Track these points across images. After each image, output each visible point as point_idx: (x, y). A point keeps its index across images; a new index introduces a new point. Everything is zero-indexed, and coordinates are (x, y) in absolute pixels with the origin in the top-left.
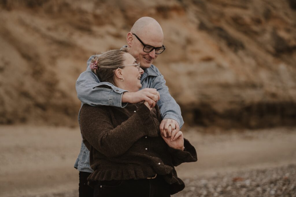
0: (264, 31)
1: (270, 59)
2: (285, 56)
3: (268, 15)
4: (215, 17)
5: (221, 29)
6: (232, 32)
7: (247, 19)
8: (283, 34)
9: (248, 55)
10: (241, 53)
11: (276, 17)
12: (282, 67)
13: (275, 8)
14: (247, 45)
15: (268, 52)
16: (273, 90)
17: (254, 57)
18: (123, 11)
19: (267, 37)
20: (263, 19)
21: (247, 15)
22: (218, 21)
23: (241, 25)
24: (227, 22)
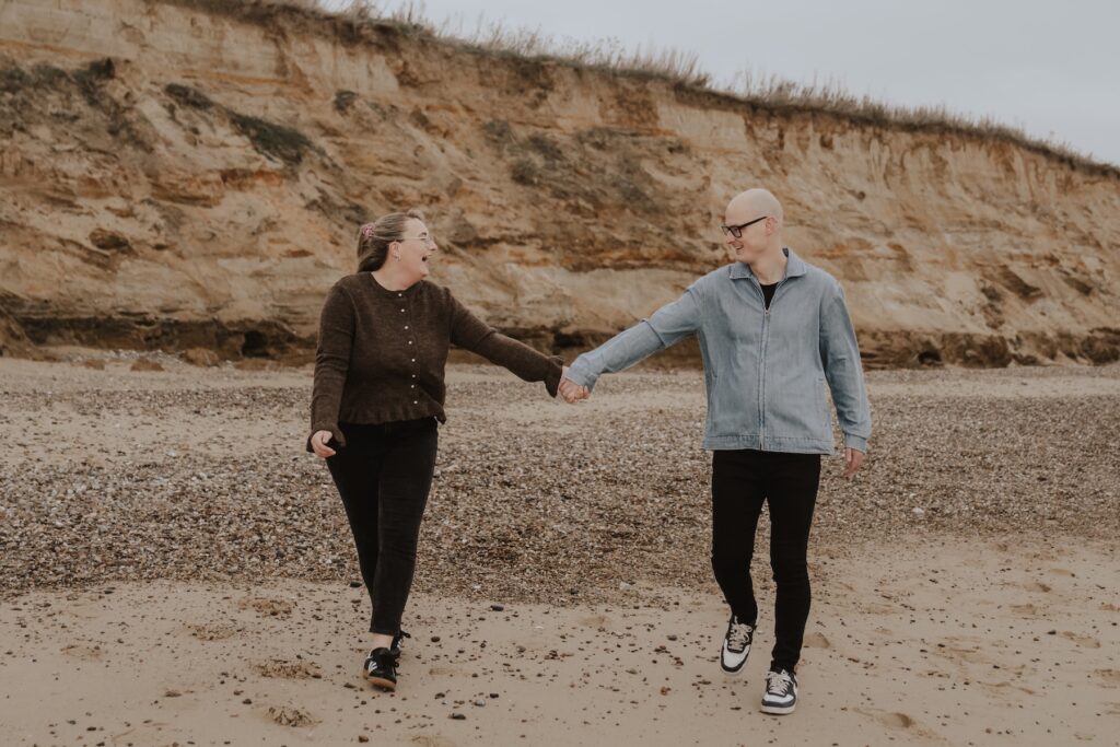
4: (356, 191)
18: (152, 175)
20: (445, 196)
22: (360, 196)
23: (399, 203)
24: (375, 198)
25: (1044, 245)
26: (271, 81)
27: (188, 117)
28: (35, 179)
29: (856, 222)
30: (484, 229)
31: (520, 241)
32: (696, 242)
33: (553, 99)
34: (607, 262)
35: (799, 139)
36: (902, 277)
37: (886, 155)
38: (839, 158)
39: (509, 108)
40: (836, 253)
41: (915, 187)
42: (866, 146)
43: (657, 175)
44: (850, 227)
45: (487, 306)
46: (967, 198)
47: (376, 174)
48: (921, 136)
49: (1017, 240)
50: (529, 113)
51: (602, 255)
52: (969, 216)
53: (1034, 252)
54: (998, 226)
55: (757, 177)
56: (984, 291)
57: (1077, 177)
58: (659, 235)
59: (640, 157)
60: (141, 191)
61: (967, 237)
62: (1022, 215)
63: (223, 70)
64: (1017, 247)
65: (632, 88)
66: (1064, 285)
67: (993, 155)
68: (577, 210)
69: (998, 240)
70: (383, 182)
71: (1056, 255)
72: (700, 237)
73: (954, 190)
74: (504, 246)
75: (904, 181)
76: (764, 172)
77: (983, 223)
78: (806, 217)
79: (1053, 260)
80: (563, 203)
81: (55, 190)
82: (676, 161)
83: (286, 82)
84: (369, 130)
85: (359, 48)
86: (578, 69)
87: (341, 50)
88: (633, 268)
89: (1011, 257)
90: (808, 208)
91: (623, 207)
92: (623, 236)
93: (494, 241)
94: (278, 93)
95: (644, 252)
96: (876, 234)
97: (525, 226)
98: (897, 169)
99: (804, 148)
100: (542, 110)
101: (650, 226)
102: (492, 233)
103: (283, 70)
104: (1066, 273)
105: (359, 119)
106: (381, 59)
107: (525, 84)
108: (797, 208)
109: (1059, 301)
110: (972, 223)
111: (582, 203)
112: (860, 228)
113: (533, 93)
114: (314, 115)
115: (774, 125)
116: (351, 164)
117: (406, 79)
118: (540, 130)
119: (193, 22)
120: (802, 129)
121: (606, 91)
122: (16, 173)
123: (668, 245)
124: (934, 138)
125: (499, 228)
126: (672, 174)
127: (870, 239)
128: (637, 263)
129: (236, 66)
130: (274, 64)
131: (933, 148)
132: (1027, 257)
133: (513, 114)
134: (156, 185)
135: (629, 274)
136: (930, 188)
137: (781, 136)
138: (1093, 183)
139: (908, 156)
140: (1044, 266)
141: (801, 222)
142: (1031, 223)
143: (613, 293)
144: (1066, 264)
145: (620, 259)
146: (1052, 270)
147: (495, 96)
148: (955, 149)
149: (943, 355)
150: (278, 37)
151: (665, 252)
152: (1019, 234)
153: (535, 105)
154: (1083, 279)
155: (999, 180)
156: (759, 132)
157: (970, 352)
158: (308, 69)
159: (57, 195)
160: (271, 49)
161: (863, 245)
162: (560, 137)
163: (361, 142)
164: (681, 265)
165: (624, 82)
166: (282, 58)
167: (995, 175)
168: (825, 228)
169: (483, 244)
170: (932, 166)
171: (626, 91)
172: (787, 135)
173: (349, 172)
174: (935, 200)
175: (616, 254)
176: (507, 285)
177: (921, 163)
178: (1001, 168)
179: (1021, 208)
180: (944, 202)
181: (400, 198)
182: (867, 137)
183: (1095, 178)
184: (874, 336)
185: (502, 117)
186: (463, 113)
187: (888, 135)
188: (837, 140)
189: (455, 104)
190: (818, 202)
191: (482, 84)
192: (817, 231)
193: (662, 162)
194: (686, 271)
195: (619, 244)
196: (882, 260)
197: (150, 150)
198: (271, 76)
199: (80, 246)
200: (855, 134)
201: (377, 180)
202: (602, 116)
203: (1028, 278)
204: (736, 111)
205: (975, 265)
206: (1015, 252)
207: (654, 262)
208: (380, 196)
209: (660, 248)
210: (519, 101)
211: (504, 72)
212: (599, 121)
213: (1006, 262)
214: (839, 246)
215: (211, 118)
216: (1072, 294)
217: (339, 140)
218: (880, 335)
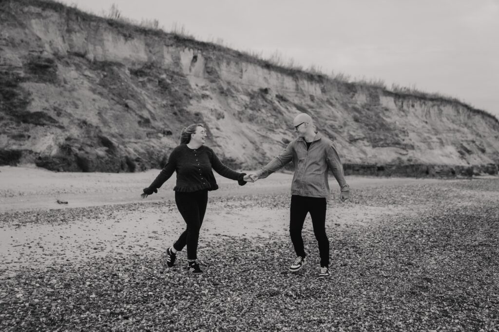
0: (344, 132)
1: (347, 144)
2: (353, 143)
3: (345, 124)
4: (322, 125)
5: (325, 130)
6: (330, 131)
7: (337, 127)
8: (352, 133)
9: (338, 143)
10: (335, 141)
11: (349, 125)
12: (353, 148)
13: (348, 121)
14: (337, 138)
15: (346, 141)
16: (349, 158)
17: (341, 143)
18: (286, 122)
19: (345, 134)
20: (343, 127)
21: (336, 124)
22: (324, 126)
23: (334, 129)
24: (328, 127)
25: (471, 137)
26: (294, 92)
27: (284, 105)
28: (265, 124)
29: (427, 131)
30: (355, 136)
31: (362, 139)
32: (399, 139)
33: (356, 95)
34: (379, 145)
35: (407, 105)
36: (441, 148)
37: (426, 109)
38: (416, 110)
39: (346, 98)
40: (425, 141)
41: (433, 118)
42: (421, 106)
43: (384, 118)
44: (426, 132)
45: (361, 159)
46: (449, 122)
47: (327, 120)
48: (435, 102)
49: (463, 135)
50: (351, 100)
51: (378, 143)
52: (450, 128)
53: (469, 139)
54: (458, 131)
55: (400, 117)
56: (459, 152)
57: (471, 114)
58: (391, 137)
59: (379, 113)
60: (284, 127)
61: (449, 135)
62: (463, 127)
63: (284, 90)
64: (463, 137)
65: (373, 91)
66: (477, 150)
67: (454, 108)
68: (371, 130)
69: (458, 135)
70: (329, 122)
71: (475, 140)
72: (399, 137)
73: (445, 119)
74: (360, 141)
75: (430, 117)
76: (402, 116)
77: (454, 130)
78: (415, 130)
79: (473, 142)
80: (367, 128)
81: (270, 127)
82: (387, 113)
83: (298, 93)
84: (321, 107)
85: (314, 82)
86: (361, 87)
87: (309, 83)
88: (385, 147)
89: (462, 141)
90: (415, 127)
91: (380, 129)
92: (382, 137)
93: (357, 139)
94: (296, 96)
95: (388, 142)
96: (432, 135)
97: (362, 135)
98: (428, 113)
99: (409, 107)
100: (354, 99)
101: (388, 134)
102: (356, 137)
103: (297, 88)
104: (478, 146)
105: (318, 104)
106: (318, 85)
107: (349, 91)
108: (413, 127)
109: (477, 155)
110: (450, 130)
111: (372, 127)
112: (428, 133)
113: (351, 93)
114: (306, 103)
115: (400, 100)
116: (319, 117)
117: (323, 91)
118: (353, 105)
119: (277, 76)
120: (408, 102)
121: (367, 92)
122: (261, 122)
123: (393, 140)
124: (439, 103)
125: (358, 136)
126: (387, 118)
127: (431, 136)
128: (386, 145)
129: (286, 88)
130: (294, 87)
131: (438, 106)
132: (467, 141)
133: (347, 100)
134: (287, 125)
135: (385, 148)
136: (437, 119)
137: (402, 104)
138: (475, 115)
139: (431, 109)
140: (471, 144)
141: (414, 131)
142: (465, 130)
143: (381, 154)
144: (478, 143)
145: (383, 144)
146: (474, 144)
147: (342, 95)
148: (444, 106)
149: (456, 172)
150: (296, 79)
151: (393, 142)
152: (464, 133)
153: (352, 97)
154: (482, 148)
155: (455, 116)
156: (397, 103)
157: (463, 172)
158: (303, 89)
159: (271, 129)
160: (294, 83)
161: (430, 138)
162: (358, 106)
163: (320, 110)
164: (397, 146)
165: (372, 90)
166: (297, 86)
167: (454, 114)
168: (421, 133)
169: (355, 140)
170: (438, 112)
171: (372, 92)
172: (404, 104)
173: (320, 120)
174: (439, 123)
175: (381, 143)
176: (364, 152)
177: (435, 111)
178: (456, 112)
179: (462, 125)
180: (442, 123)
181: (334, 127)
182: (422, 103)
183: (475, 114)
184: (439, 166)
185: (344, 101)
186: (335, 100)
187: (426, 102)
188: (415, 104)
189: (333, 98)
190: (417, 125)
191: (339, 91)
192: (419, 134)
193: (384, 114)
194: (398, 147)
195: (381, 140)
196: (435, 143)
197: (283, 115)
198: (294, 91)
199: (281, 143)
200: (419, 102)
201: (327, 122)
202: (366, 100)
203: (469, 148)
204: (392, 96)
205: (453, 144)
206: (463, 139)
207: (390, 145)
208: (329, 127)
209: (391, 141)
210: (348, 96)
211: (343, 88)
212: (366, 102)
213: (461, 142)
214: (425, 139)
215: (290, 105)
216: (480, 153)
217: (314, 110)
218: (440, 167)
